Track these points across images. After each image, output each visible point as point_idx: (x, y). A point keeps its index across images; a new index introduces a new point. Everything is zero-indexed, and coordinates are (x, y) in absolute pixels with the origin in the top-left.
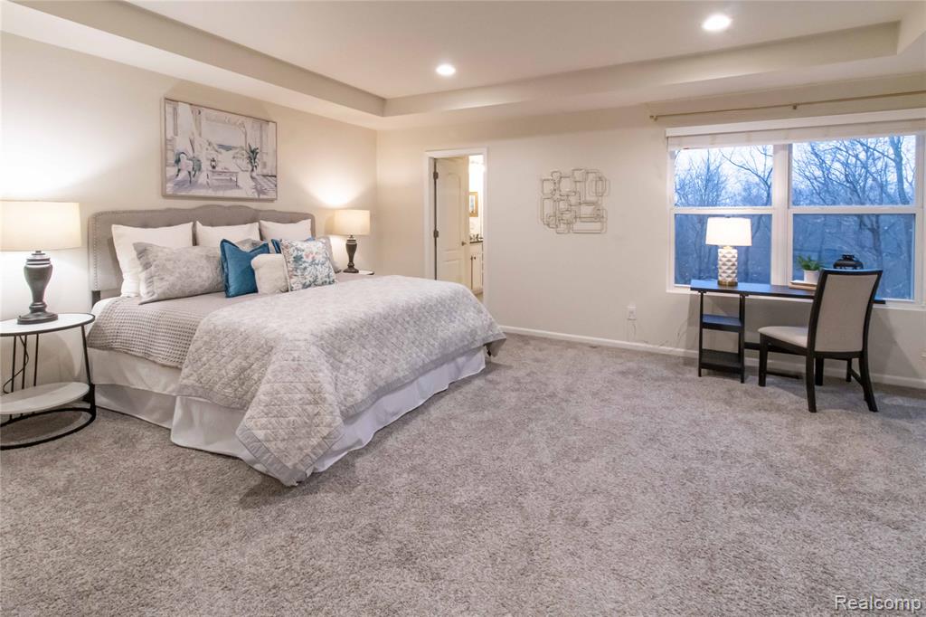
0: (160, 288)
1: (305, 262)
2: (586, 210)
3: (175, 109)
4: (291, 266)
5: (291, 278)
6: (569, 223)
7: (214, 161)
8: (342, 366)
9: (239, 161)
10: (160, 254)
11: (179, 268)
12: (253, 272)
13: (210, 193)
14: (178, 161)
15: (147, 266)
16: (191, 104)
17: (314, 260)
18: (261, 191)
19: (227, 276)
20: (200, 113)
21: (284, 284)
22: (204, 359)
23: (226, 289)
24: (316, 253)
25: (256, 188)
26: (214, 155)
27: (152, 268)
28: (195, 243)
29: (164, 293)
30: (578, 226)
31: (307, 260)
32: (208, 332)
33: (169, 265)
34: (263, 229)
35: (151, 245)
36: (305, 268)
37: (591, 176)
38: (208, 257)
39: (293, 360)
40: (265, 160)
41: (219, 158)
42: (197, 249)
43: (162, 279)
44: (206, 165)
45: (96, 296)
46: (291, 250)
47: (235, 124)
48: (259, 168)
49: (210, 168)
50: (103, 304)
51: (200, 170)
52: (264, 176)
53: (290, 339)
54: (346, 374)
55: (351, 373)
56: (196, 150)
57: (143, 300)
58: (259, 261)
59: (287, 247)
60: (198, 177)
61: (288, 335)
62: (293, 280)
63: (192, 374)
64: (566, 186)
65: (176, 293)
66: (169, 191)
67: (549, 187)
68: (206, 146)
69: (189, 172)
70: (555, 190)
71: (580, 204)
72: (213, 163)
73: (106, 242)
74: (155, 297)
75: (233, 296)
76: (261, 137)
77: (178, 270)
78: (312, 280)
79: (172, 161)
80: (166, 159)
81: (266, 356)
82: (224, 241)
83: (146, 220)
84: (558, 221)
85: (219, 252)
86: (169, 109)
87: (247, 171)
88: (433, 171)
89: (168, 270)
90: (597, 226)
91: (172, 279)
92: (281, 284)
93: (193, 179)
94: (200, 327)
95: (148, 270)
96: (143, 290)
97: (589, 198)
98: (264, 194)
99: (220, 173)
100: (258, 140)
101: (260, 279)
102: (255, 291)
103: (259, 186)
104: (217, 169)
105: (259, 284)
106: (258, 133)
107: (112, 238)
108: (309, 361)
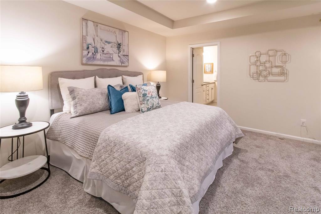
0: (80, 109)
1: (148, 97)
2: (275, 70)
3: (86, 24)
4: (141, 99)
5: (141, 104)
6: (266, 77)
7: (103, 48)
8: (185, 168)
9: (113, 49)
10: (80, 92)
11: (89, 99)
12: (122, 101)
13: (102, 63)
14: (88, 48)
15: (74, 98)
16: (93, 22)
17: (152, 96)
18: (122, 62)
19: (111, 102)
20: (97, 26)
21: (137, 107)
22: (103, 157)
23: (110, 109)
24: (153, 92)
25: (120, 61)
26: (103, 45)
27: (77, 99)
28: (96, 86)
29: (82, 112)
30: (271, 78)
31: (149, 96)
32: (105, 141)
33: (84, 98)
34: (124, 79)
35: (76, 88)
36: (148, 100)
37: (279, 53)
38: (102, 94)
39: (162, 171)
40: (124, 48)
41: (105, 47)
42: (97, 89)
43: (81, 105)
44: (100, 50)
45: (52, 112)
46: (141, 91)
47: (112, 32)
48: (122, 52)
49: (102, 52)
50: (55, 115)
51: (97, 52)
52: (124, 56)
53: (158, 154)
54: (187, 173)
55: (190, 172)
56: (95, 43)
57: (72, 116)
58: (125, 95)
59: (139, 89)
60: (97, 55)
61: (156, 151)
62: (143, 106)
63: (96, 166)
64: (263, 59)
65: (88, 112)
66: (84, 62)
67: (253, 59)
68: (100, 41)
69: (93, 53)
70: (257, 61)
71: (272, 67)
72: (103, 49)
73: (56, 86)
74: (78, 114)
75: (114, 113)
76: (122, 38)
77: (88, 100)
78: (151, 106)
79: (85, 48)
80: (83, 47)
81: (142, 164)
82: (109, 86)
83: (74, 75)
84: (258, 76)
85: (107, 91)
86: (84, 23)
87: (117, 53)
88: (192, 54)
89: (84, 100)
90: (282, 78)
91: (86, 105)
92: (136, 107)
93: (94, 56)
94: (100, 137)
95: (75, 101)
96: (72, 110)
97: (277, 64)
98: (124, 63)
99: (106, 54)
100: (121, 39)
101: (126, 104)
102: (124, 110)
103: (121, 60)
104: (105, 52)
105: (126, 107)
106: (121, 36)
107: (59, 84)
108: (171, 172)
